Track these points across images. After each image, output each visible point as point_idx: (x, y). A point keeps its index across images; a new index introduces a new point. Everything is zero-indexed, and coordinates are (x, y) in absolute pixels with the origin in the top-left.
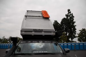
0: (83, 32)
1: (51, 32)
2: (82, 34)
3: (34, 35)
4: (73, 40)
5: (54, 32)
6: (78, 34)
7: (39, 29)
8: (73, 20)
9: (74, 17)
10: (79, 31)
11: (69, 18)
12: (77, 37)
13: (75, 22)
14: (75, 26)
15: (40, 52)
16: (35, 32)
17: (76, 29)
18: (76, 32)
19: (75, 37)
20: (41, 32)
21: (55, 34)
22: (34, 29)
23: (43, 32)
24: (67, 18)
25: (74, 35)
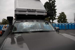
0: (62, 15)
1: (43, 12)
2: (61, 16)
3: (28, 15)
4: (53, 22)
5: (46, 12)
6: (58, 17)
7: (33, 9)
8: (55, 4)
9: (55, 1)
10: (59, 14)
11: (51, 2)
12: (57, 19)
13: (56, 6)
14: (56, 9)
15: (36, 30)
16: (29, 12)
17: (56, 12)
18: (56, 15)
19: (55, 19)
20: (35, 12)
21: (46, 15)
22: (28, 9)
23: (36, 12)
24: (50, 2)
25: (54, 17)
